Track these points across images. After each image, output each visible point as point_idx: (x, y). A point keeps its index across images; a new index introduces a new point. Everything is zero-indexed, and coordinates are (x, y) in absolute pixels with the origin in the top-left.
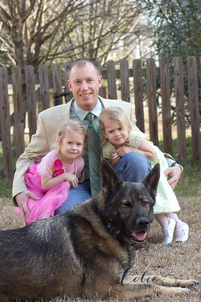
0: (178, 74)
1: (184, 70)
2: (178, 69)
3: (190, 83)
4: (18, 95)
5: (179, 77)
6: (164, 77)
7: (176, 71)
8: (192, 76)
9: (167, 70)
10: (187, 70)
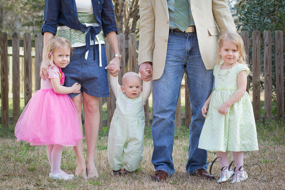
0: (267, 45)
1: (272, 42)
2: (267, 41)
3: (277, 53)
4: (133, 57)
5: (268, 47)
6: (256, 47)
7: (266, 43)
8: (279, 47)
9: (259, 41)
10: (275, 42)
